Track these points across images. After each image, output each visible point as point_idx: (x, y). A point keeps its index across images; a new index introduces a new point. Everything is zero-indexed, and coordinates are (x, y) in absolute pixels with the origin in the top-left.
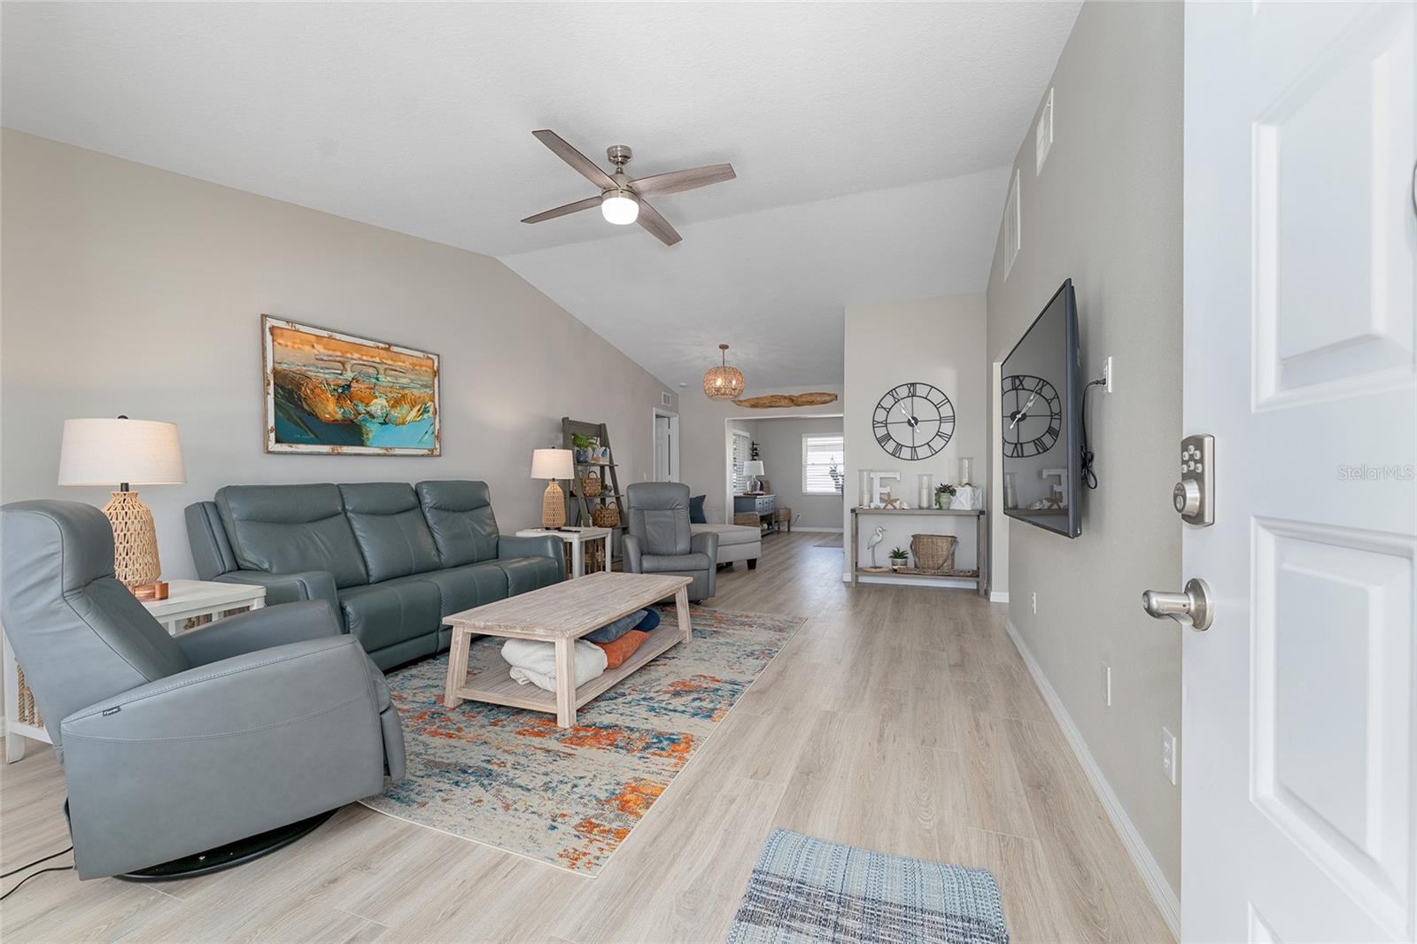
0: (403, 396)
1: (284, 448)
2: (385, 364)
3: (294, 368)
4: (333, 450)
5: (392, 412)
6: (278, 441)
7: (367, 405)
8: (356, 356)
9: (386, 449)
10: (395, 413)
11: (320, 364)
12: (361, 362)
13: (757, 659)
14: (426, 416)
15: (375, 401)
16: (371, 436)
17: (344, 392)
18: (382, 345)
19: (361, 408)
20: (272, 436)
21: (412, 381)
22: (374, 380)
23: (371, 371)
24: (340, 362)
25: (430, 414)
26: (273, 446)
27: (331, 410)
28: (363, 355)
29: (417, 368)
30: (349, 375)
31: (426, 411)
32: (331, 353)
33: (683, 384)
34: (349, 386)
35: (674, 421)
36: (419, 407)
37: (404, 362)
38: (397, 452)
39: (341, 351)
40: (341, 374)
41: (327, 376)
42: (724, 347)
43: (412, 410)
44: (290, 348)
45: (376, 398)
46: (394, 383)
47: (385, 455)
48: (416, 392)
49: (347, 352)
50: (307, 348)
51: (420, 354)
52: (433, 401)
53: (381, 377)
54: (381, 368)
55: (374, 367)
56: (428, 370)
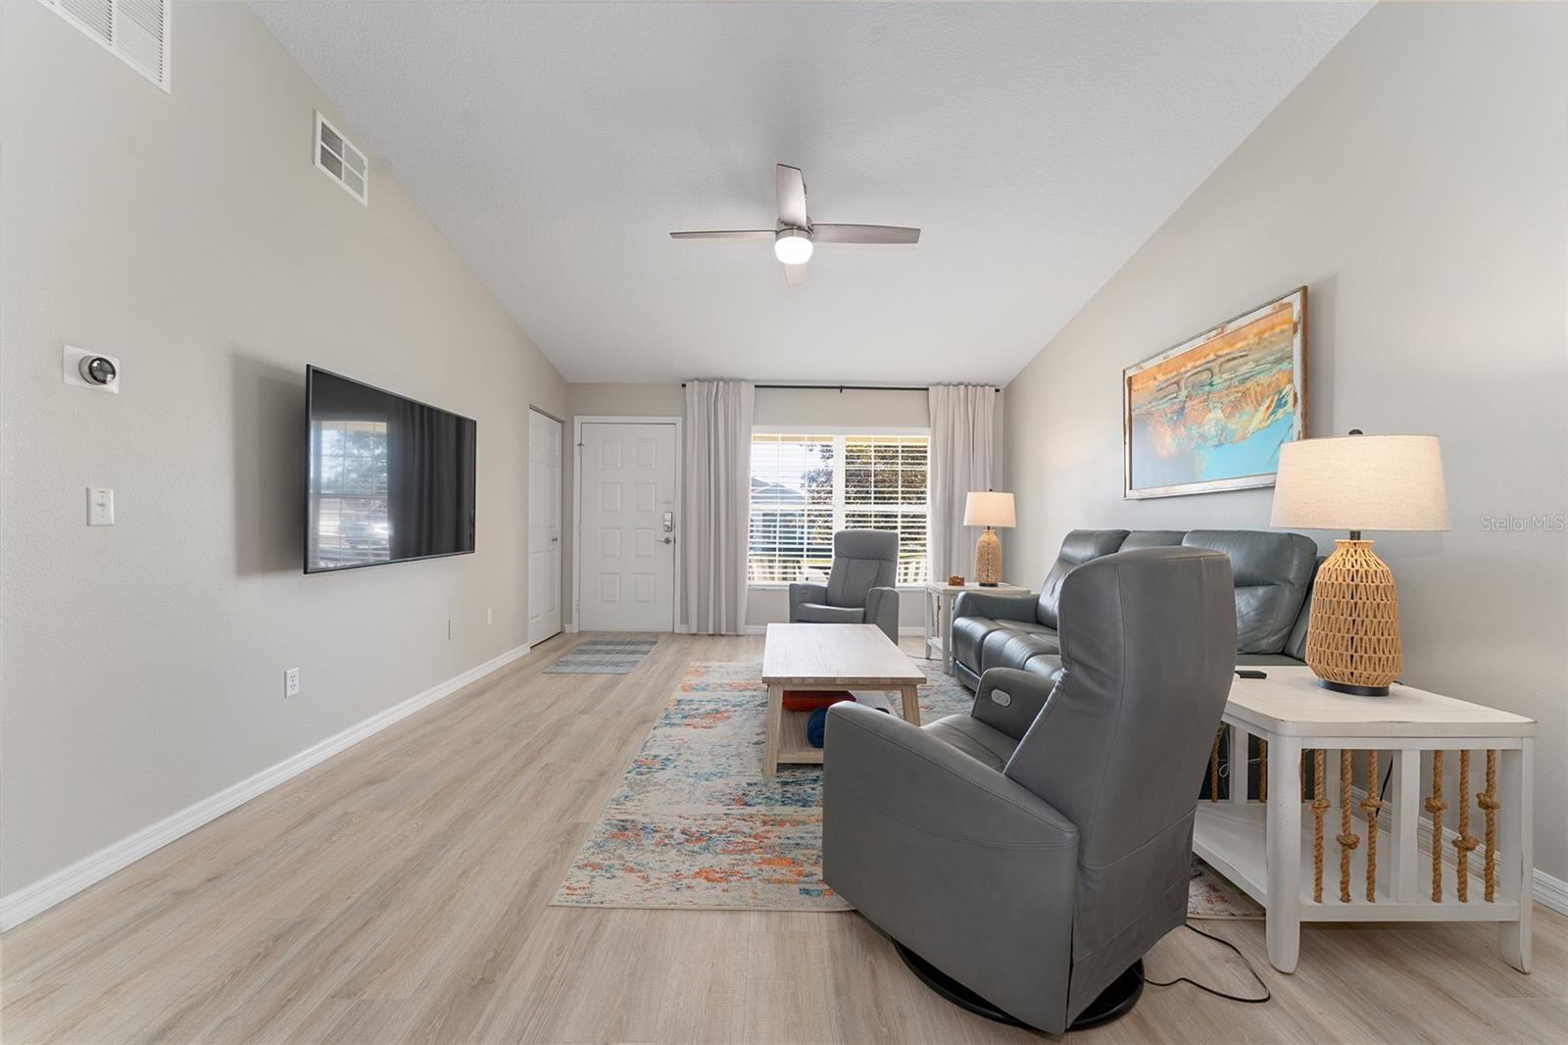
0: (1244, 394)
2: (1221, 356)
4: (1166, 491)
5: (1229, 425)
8: (1190, 365)
10: (1234, 425)
11: (1162, 394)
12: (1194, 371)
14: (1280, 413)
16: (1203, 467)
17: (1180, 418)
18: (1215, 333)
21: (1258, 362)
22: (1207, 388)
23: (1206, 376)
24: (1176, 383)
25: (1289, 407)
27: (1168, 444)
28: (1196, 361)
29: (1267, 335)
30: (1183, 395)
31: (1281, 404)
32: (1168, 376)
34: (1183, 409)
36: (1268, 402)
37: (1245, 339)
39: (1177, 370)
40: (1175, 398)
41: (1164, 406)
43: (1256, 410)
44: (1141, 390)
45: (1210, 411)
46: (1231, 379)
48: (1264, 378)
49: (1181, 367)
50: (1151, 383)
51: (1268, 310)
52: (1291, 381)
53: (1217, 380)
54: (1215, 366)
55: (1208, 369)
56: (1286, 327)
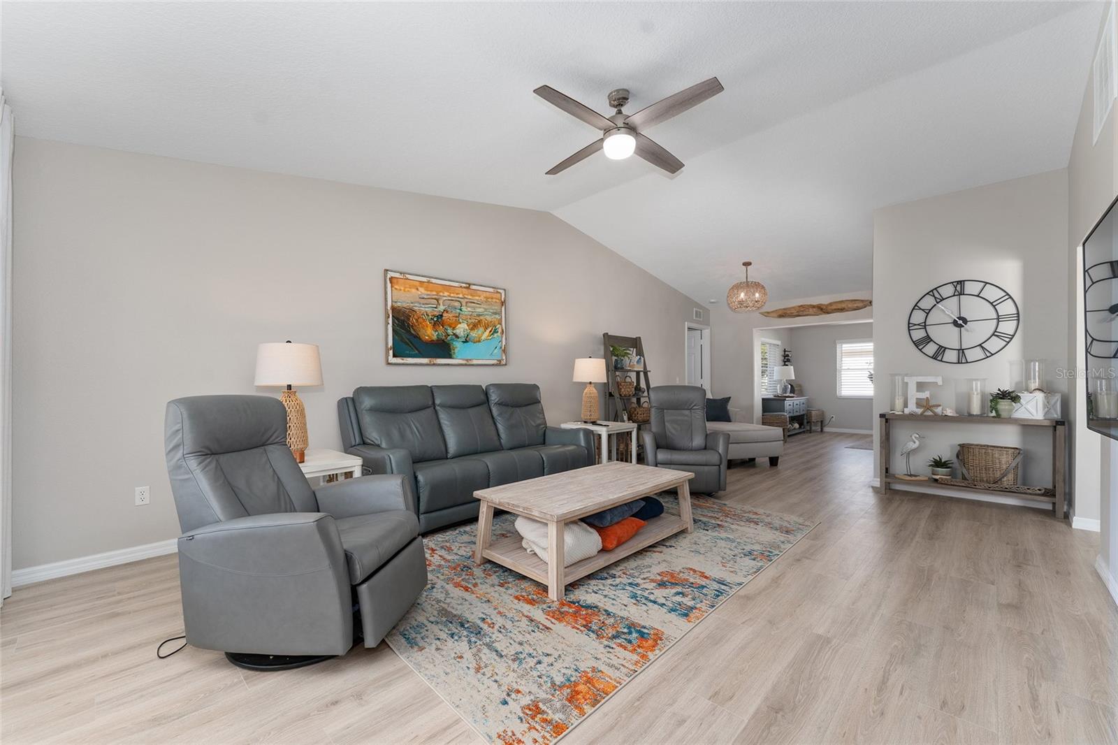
0: (479, 321)
1: (399, 360)
2: (467, 298)
3: (405, 305)
4: (430, 361)
5: (471, 333)
6: (394, 356)
7: (454, 329)
8: (446, 294)
9: (467, 360)
10: (474, 334)
11: (423, 301)
12: (450, 298)
13: (754, 560)
14: (496, 335)
15: (459, 325)
16: (456, 351)
17: (438, 320)
18: (464, 285)
19: (450, 331)
20: (391, 352)
21: (486, 309)
22: (459, 311)
23: (457, 304)
24: (435, 299)
25: (499, 334)
26: (392, 360)
27: (429, 333)
28: (450, 293)
29: (489, 300)
30: (441, 308)
31: (496, 331)
32: (429, 293)
33: (712, 301)
34: (442, 316)
35: (706, 332)
36: (490, 329)
37: (480, 296)
38: (475, 362)
39: (436, 292)
40: (436, 308)
41: (427, 309)
42: (747, 264)
43: (485, 331)
44: (402, 291)
45: (460, 323)
46: (472, 312)
47: (466, 365)
48: (489, 318)
49: (440, 292)
50: (414, 290)
51: (491, 290)
52: (501, 324)
53: (464, 308)
54: (464, 302)
55: (459, 301)
56: (497, 301)
